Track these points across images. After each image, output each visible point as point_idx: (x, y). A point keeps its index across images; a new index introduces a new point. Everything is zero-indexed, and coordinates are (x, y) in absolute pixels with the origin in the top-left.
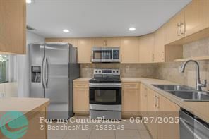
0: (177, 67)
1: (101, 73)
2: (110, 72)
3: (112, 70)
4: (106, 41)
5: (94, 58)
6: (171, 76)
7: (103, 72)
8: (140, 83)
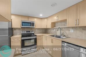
0: (53, 30)
1: (25, 33)
2: (30, 32)
3: (31, 31)
4: (29, 18)
5: (22, 26)
6: (51, 33)
7: (26, 32)
8: (43, 35)
